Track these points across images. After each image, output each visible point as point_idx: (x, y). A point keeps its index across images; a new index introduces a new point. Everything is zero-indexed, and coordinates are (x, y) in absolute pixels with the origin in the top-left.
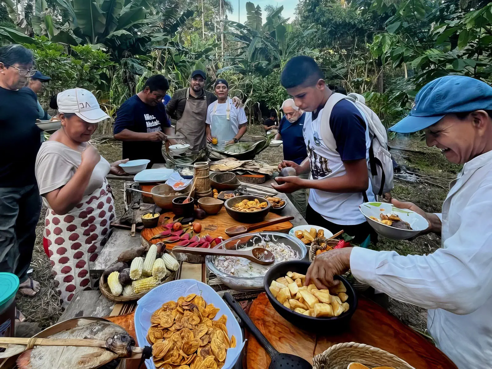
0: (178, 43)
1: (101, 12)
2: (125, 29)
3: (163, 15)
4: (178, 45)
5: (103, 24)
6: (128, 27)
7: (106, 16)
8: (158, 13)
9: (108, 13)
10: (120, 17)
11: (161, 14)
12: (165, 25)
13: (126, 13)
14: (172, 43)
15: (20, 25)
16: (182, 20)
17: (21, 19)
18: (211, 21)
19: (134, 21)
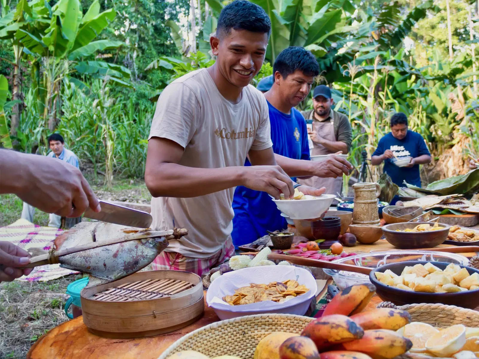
0: (402, 62)
1: (283, 22)
2: (317, 44)
3: (379, 20)
4: (402, 65)
5: (287, 40)
6: (320, 40)
7: (290, 27)
8: (370, 18)
9: (292, 24)
10: (310, 28)
11: (374, 19)
12: (380, 35)
13: (318, 21)
14: (393, 63)
15: (185, 55)
16: (408, 26)
17: (186, 47)
18: (465, 27)
19: (329, 31)
